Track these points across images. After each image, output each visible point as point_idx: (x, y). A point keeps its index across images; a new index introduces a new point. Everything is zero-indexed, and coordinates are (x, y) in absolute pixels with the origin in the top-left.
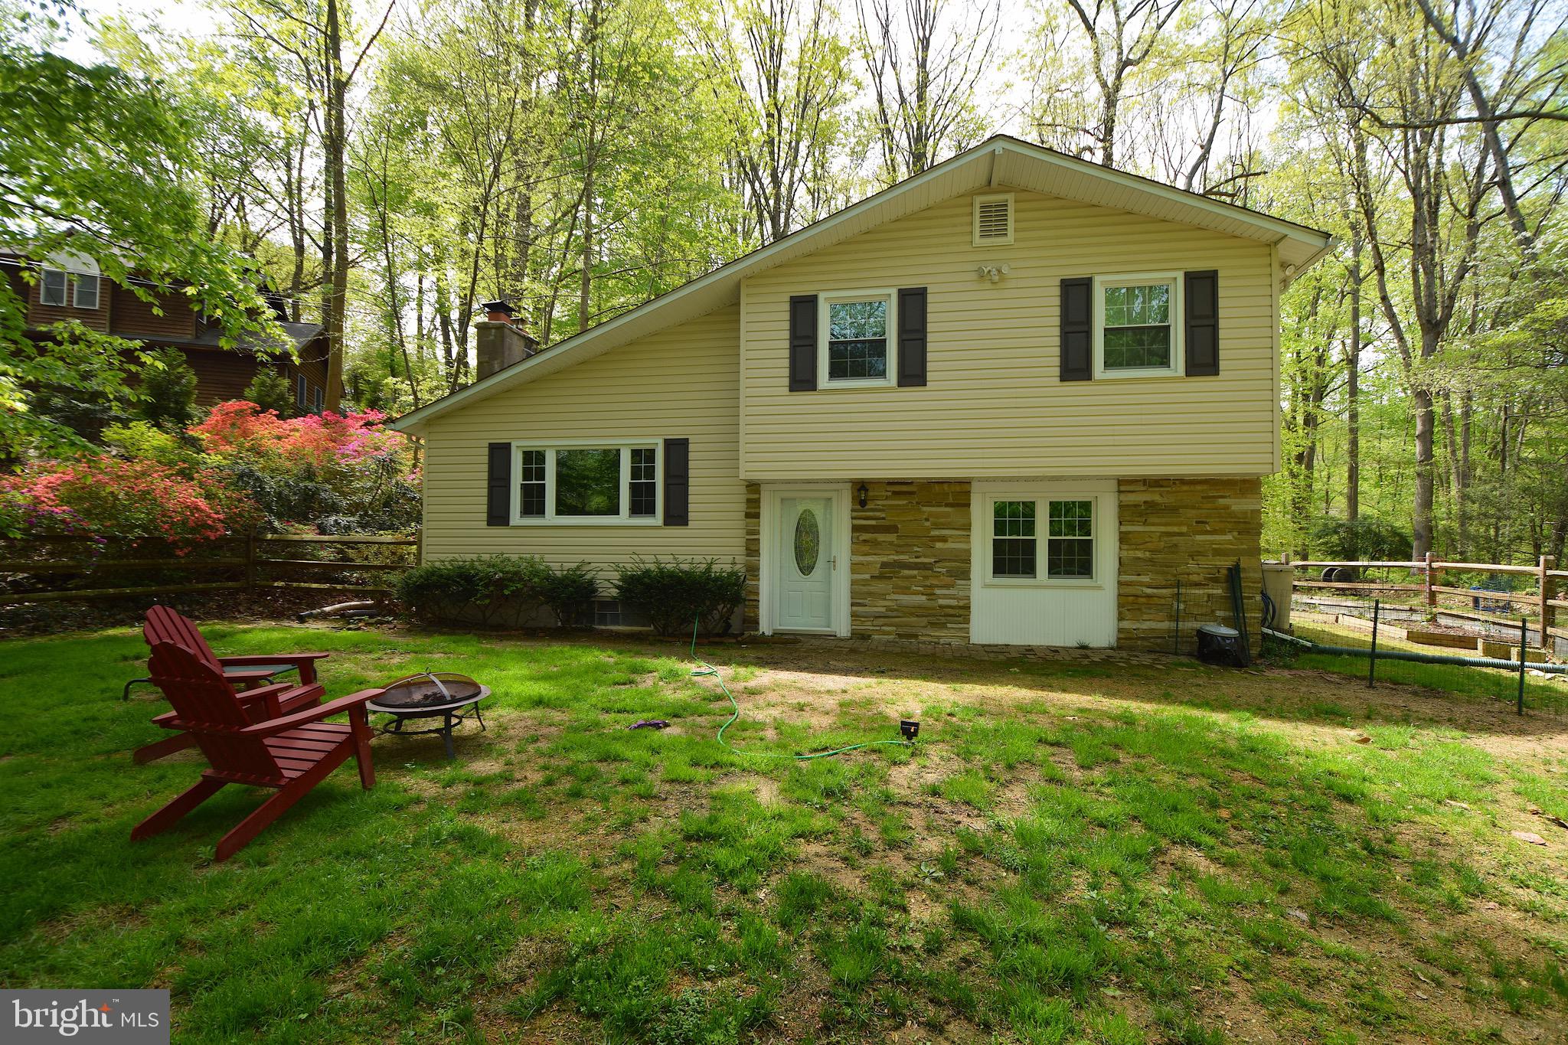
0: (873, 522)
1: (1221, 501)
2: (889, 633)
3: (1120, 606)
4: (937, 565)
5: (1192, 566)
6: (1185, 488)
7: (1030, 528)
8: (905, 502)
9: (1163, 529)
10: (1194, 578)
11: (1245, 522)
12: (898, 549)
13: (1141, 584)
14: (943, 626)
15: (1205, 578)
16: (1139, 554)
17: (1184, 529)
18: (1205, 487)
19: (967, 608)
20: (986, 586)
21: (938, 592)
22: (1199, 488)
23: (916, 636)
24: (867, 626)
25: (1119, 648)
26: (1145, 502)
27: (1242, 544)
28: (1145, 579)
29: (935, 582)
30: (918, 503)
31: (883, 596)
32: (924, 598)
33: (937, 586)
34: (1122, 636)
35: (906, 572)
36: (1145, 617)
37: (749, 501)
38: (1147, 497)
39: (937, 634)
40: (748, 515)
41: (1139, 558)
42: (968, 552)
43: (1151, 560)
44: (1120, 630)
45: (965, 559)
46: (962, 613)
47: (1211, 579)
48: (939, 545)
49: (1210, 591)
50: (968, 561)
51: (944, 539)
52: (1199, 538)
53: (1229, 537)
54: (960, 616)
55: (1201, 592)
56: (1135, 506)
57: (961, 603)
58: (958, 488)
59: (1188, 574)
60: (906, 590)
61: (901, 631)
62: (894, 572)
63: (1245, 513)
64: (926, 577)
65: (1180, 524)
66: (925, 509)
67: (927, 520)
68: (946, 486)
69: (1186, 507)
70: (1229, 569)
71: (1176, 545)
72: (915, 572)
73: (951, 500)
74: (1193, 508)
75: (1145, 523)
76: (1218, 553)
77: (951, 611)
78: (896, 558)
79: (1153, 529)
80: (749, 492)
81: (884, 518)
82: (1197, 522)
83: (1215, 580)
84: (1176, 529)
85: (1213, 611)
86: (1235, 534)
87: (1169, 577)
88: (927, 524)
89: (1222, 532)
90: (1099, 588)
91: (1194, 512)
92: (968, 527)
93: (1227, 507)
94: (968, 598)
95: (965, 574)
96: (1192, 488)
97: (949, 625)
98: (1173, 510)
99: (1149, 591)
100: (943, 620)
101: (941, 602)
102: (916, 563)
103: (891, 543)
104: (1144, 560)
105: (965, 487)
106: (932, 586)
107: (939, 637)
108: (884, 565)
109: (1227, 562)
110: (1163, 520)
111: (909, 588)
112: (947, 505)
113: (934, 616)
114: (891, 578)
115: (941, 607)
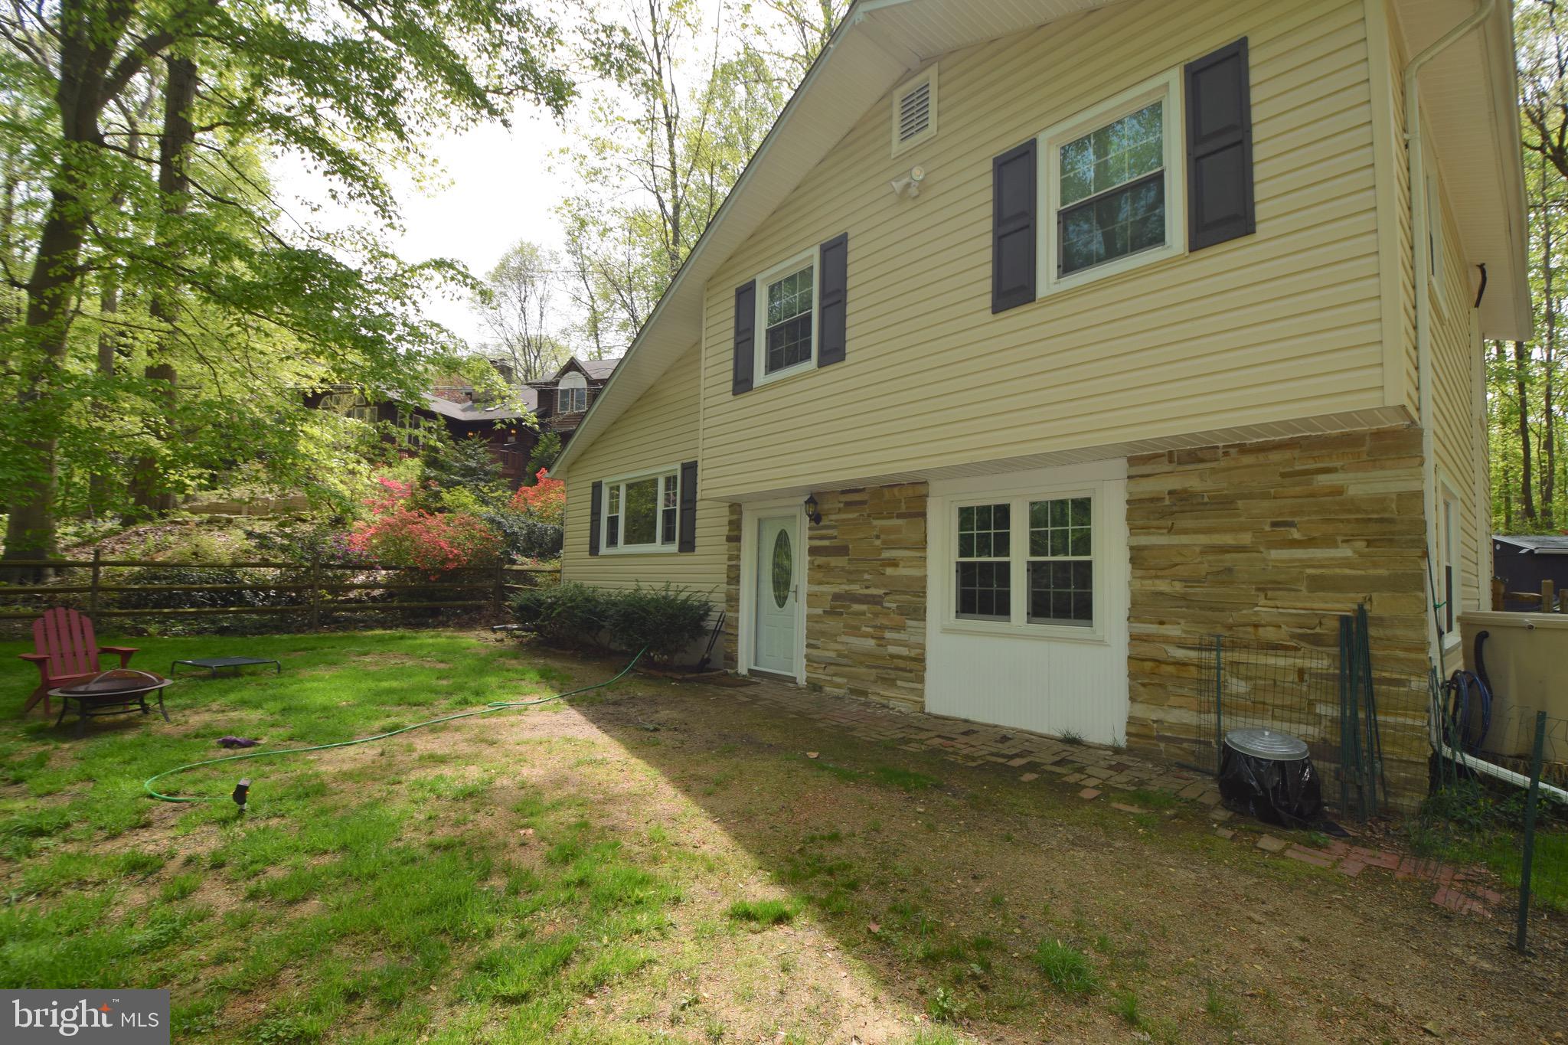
0: (826, 543)
1: (1323, 480)
2: (838, 686)
3: (1132, 676)
4: (887, 598)
5: (1263, 610)
6: (1247, 460)
7: (1003, 545)
8: (855, 515)
9: (1203, 539)
10: (1269, 634)
11: (1382, 520)
12: (851, 576)
13: (1167, 640)
14: (890, 682)
15: (1293, 636)
16: (1163, 586)
17: (1246, 539)
18: (1287, 454)
19: (920, 660)
20: (946, 631)
21: (888, 635)
22: (1275, 457)
23: (865, 693)
24: (820, 675)
25: (1130, 750)
26: (1170, 493)
27: (1375, 565)
28: (1173, 631)
29: (885, 622)
30: (869, 516)
31: (833, 637)
32: (872, 642)
33: (887, 627)
34: (1133, 730)
35: (856, 607)
36: (1173, 701)
37: (731, 523)
38: (1175, 483)
39: (886, 693)
40: (729, 539)
41: (1161, 593)
42: (923, 579)
43: (1184, 597)
44: (1132, 721)
45: (918, 588)
46: (914, 666)
47: (1302, 637)
48: (889, 571)
49: (1307, 663)
50: (922, 593)
51: (894, 563)
52: (1276, 554)
53: (1345, 552)
54: (911, 671)
55: (1281, 662)
56: (1152, 500)
57: (913, 653)
58: (910, 492)
59: (1256, 626)
60: (854, 631)
61: (853, 685)
62: (842, 607)
63: (1381, 501)
64: (876, 615)
65: (1242, 529)
66: (876, 523)
67: (878, 537)
68: (896, 490)
69: (1250, 496)
70: (1344, 621)
71: (1229, 570)
72: (864, 607)
73: (903, 509)
74: (1265, 496)
75: (1171, 530)
76: (1318, 584)
77: (901, 663)
78: (847, 588)
79: (1184, 539)
80: (732, 513)
81: (835, 537)
82: (1274, 524)
83: (1316, 640)
84: (1228, 539)
85: (1311, 704)
86: (1360, 545)
87: (1219, 630)
88: (878, 542)
89: (1329, 542)
90: (1100, 642)
91: (1266, 504)
92: (922, 545)
93: (1338, 491)
94: (922, 647)
95: (918, 612)
96: (1261, 457)
97: (899, 683)
98: (1224, 503)
99: (1180, 654)
100: (893, 674)
101: (892, 649)
102: (867, 596)
103: (843, 569)
104: (1173, 597)
105: (921, 490)
106: (882, 628)
107: (889, 698)
108: (836, 597)
109: (1344, 605)
110: (1204, 523)
111: (858, 628)
112: (899, 516)
113: (885, 668)
114: (841, 614)
115: (893, 656)
